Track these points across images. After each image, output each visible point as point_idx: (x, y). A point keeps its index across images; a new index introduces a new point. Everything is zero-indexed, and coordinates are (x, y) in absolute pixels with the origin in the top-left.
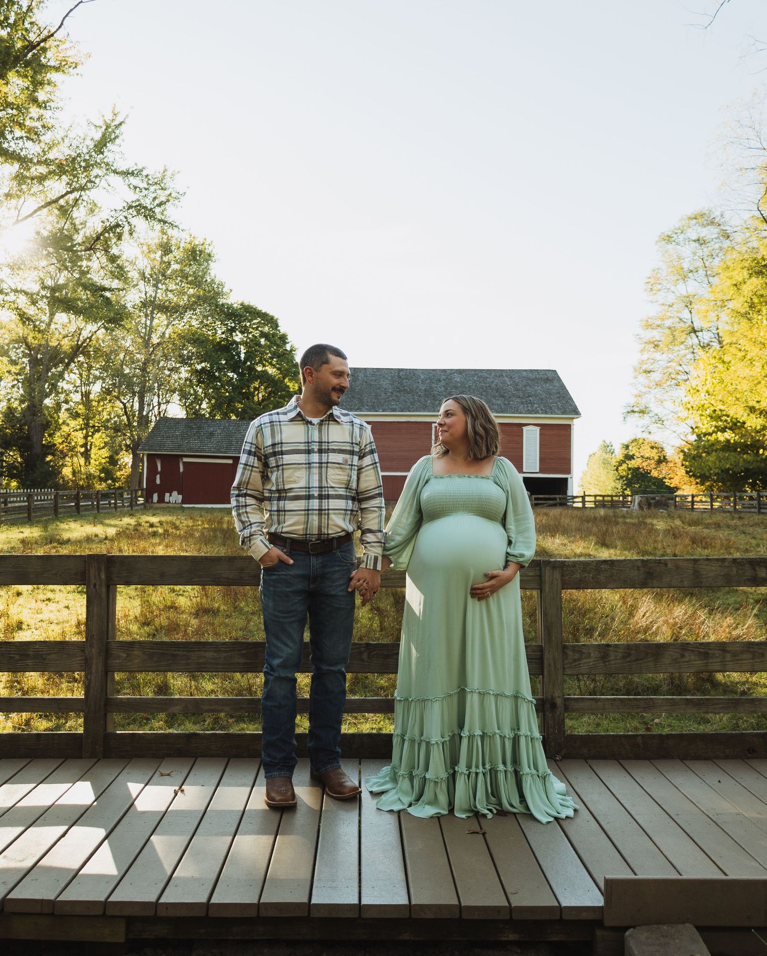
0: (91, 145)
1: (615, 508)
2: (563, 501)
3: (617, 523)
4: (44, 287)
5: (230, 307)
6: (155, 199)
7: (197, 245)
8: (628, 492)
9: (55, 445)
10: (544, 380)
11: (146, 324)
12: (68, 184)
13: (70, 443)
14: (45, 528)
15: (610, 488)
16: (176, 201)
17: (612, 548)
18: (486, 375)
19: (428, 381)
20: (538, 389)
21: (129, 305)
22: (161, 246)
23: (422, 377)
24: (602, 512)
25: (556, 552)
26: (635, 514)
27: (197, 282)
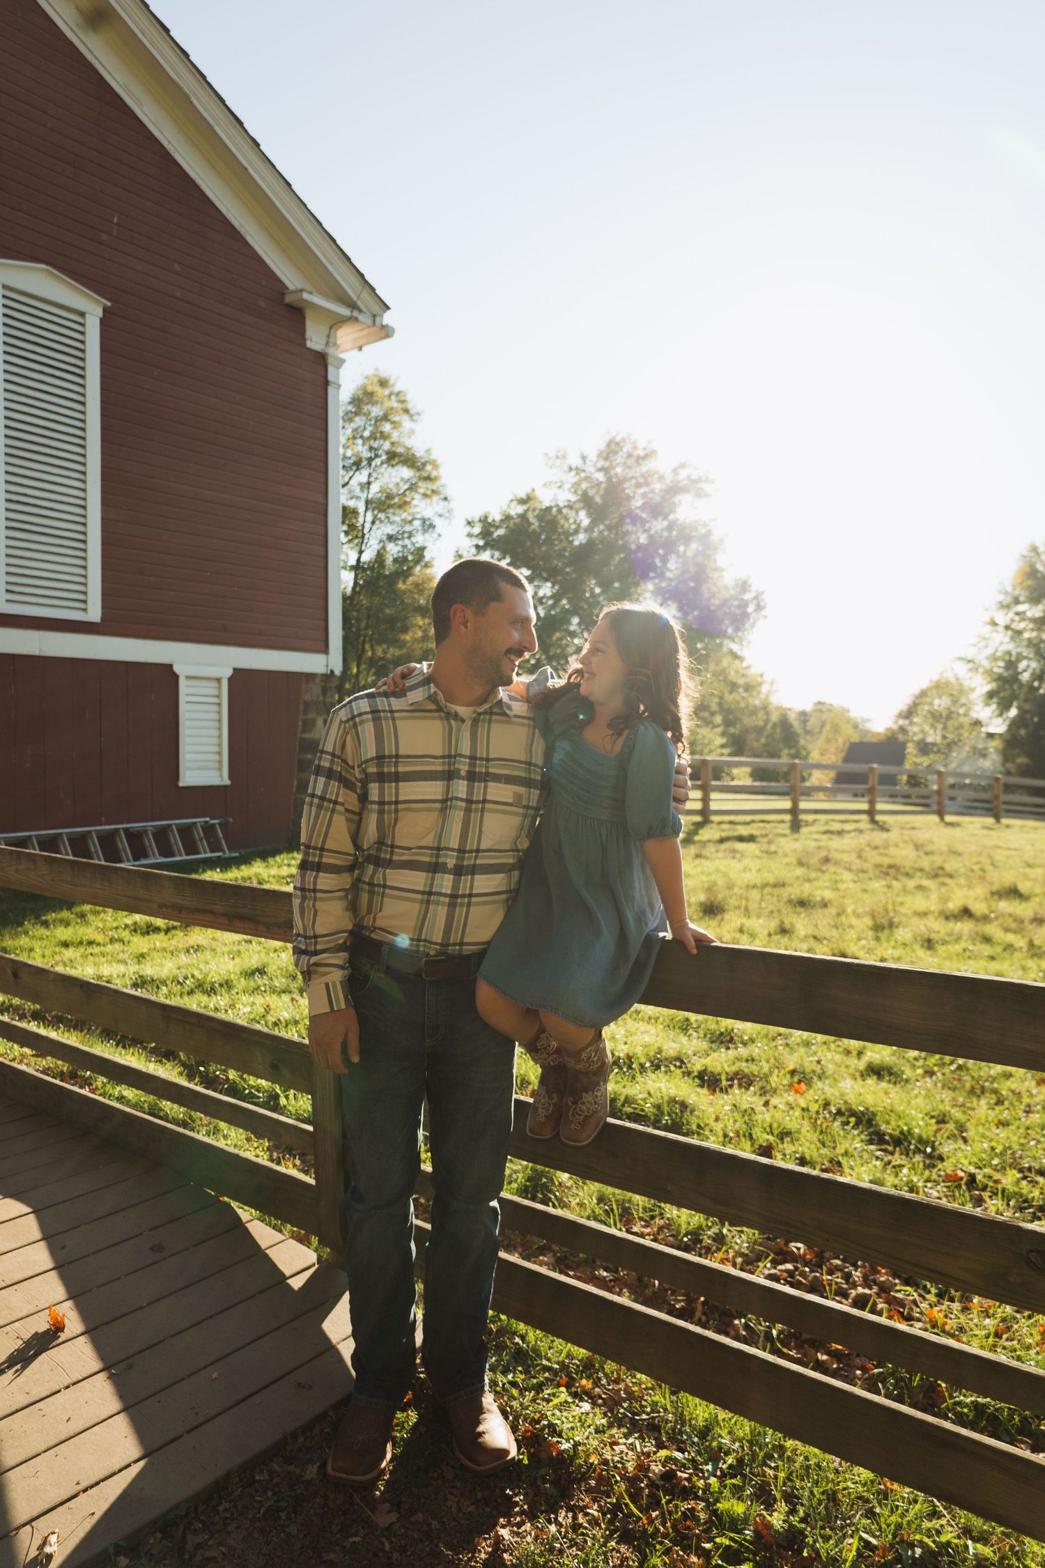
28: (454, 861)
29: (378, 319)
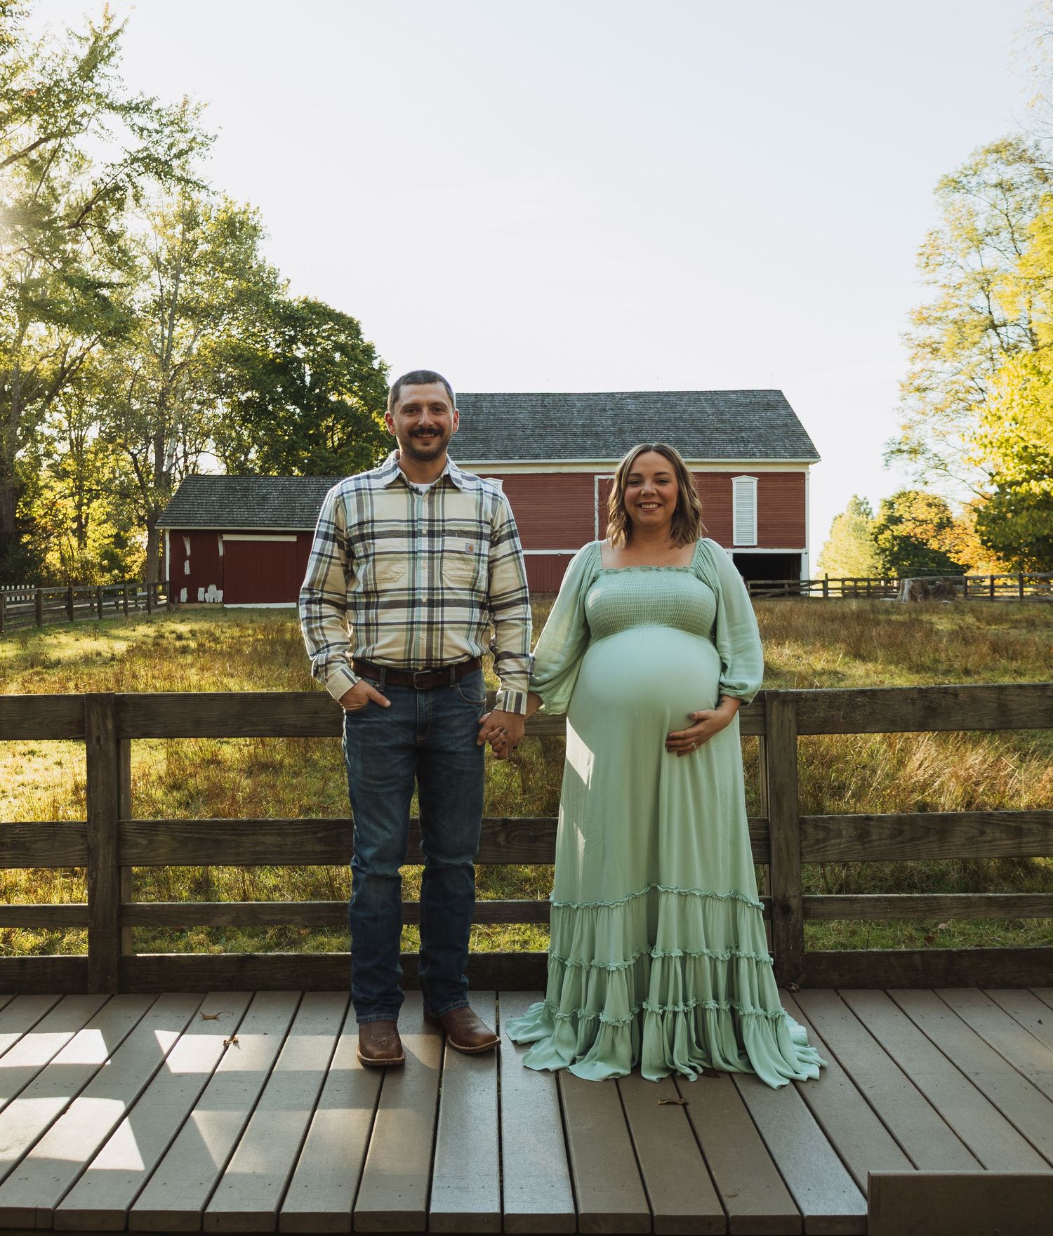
0: (74, 67)
1: (874, 597)
2: (793, 588)
3: (878, 623)
4: (11, 285)
5: (288, 306)
6: (171, 146)
7: (236, 214)
8: (893, 573)
9: (34, 519)
10: (764, 405)
11: (163, 335)
12: (41, 127)
13: (56, 516)
14: (24, 643)
15: (865, 567)
16: (204, 149)
17: (871, 661)
18: (674, 400)
19: (587, 412)
20: (755, 419)
21: (136, 307)
22: (183, 217)
23: (578, 405)
24: (854, 605)
25: (786, 669)
26: (904, 608)
27: (239, 269)
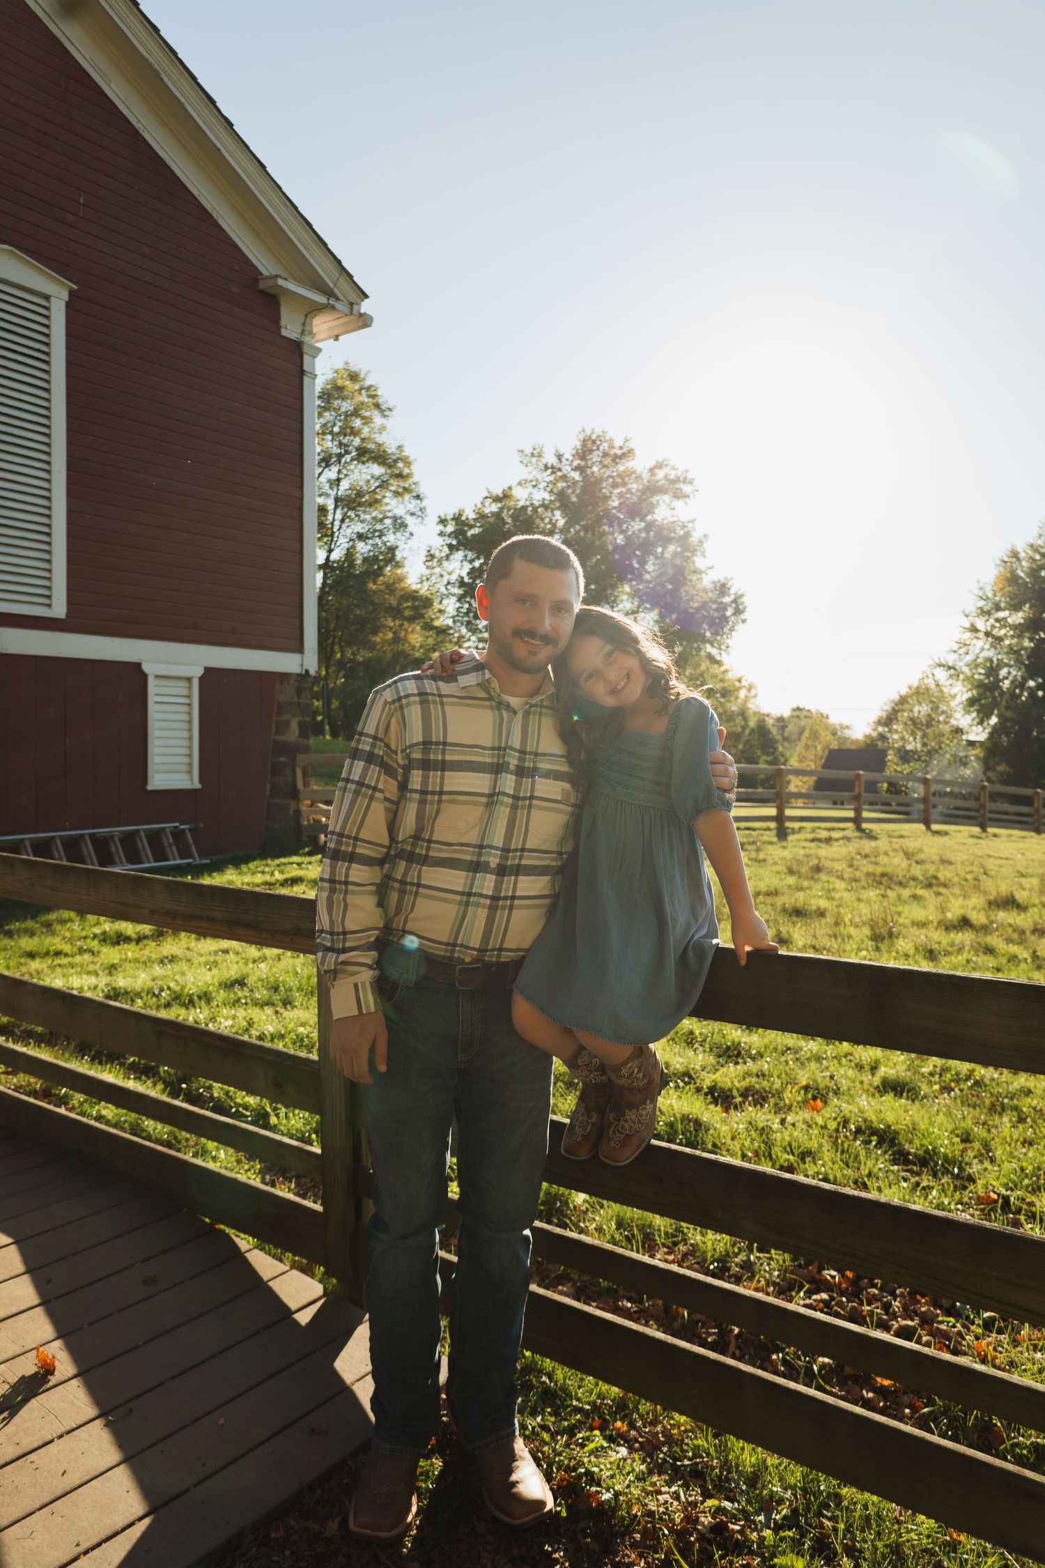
28: (497, 861)
29: (355, 307)
